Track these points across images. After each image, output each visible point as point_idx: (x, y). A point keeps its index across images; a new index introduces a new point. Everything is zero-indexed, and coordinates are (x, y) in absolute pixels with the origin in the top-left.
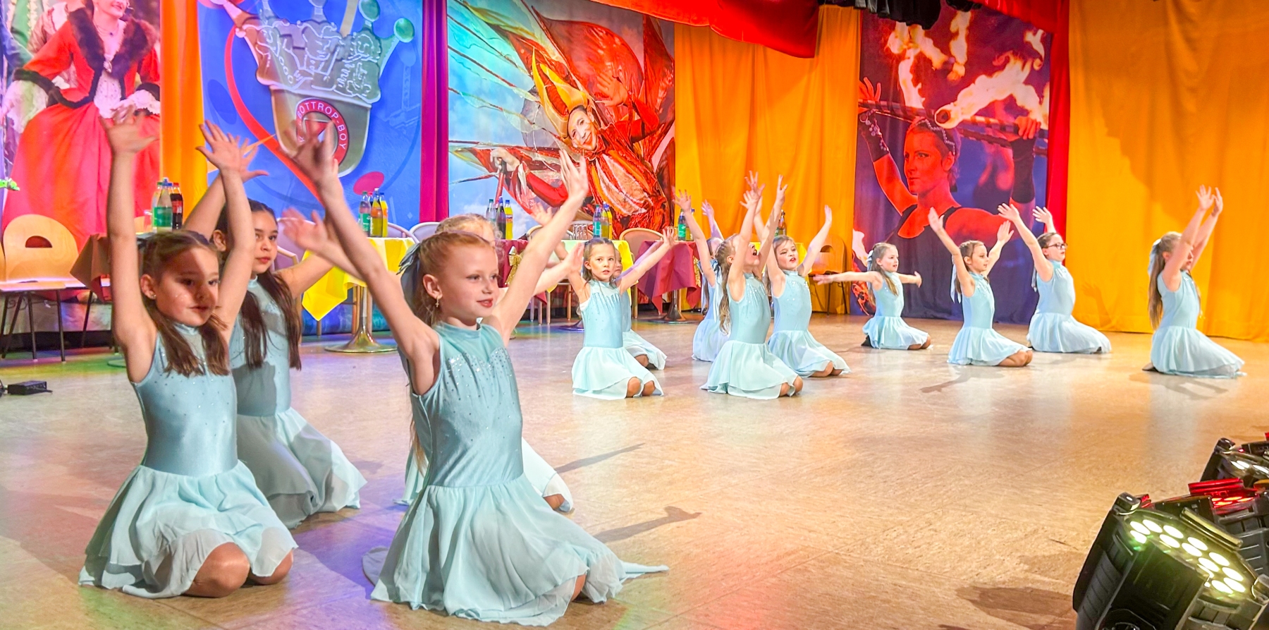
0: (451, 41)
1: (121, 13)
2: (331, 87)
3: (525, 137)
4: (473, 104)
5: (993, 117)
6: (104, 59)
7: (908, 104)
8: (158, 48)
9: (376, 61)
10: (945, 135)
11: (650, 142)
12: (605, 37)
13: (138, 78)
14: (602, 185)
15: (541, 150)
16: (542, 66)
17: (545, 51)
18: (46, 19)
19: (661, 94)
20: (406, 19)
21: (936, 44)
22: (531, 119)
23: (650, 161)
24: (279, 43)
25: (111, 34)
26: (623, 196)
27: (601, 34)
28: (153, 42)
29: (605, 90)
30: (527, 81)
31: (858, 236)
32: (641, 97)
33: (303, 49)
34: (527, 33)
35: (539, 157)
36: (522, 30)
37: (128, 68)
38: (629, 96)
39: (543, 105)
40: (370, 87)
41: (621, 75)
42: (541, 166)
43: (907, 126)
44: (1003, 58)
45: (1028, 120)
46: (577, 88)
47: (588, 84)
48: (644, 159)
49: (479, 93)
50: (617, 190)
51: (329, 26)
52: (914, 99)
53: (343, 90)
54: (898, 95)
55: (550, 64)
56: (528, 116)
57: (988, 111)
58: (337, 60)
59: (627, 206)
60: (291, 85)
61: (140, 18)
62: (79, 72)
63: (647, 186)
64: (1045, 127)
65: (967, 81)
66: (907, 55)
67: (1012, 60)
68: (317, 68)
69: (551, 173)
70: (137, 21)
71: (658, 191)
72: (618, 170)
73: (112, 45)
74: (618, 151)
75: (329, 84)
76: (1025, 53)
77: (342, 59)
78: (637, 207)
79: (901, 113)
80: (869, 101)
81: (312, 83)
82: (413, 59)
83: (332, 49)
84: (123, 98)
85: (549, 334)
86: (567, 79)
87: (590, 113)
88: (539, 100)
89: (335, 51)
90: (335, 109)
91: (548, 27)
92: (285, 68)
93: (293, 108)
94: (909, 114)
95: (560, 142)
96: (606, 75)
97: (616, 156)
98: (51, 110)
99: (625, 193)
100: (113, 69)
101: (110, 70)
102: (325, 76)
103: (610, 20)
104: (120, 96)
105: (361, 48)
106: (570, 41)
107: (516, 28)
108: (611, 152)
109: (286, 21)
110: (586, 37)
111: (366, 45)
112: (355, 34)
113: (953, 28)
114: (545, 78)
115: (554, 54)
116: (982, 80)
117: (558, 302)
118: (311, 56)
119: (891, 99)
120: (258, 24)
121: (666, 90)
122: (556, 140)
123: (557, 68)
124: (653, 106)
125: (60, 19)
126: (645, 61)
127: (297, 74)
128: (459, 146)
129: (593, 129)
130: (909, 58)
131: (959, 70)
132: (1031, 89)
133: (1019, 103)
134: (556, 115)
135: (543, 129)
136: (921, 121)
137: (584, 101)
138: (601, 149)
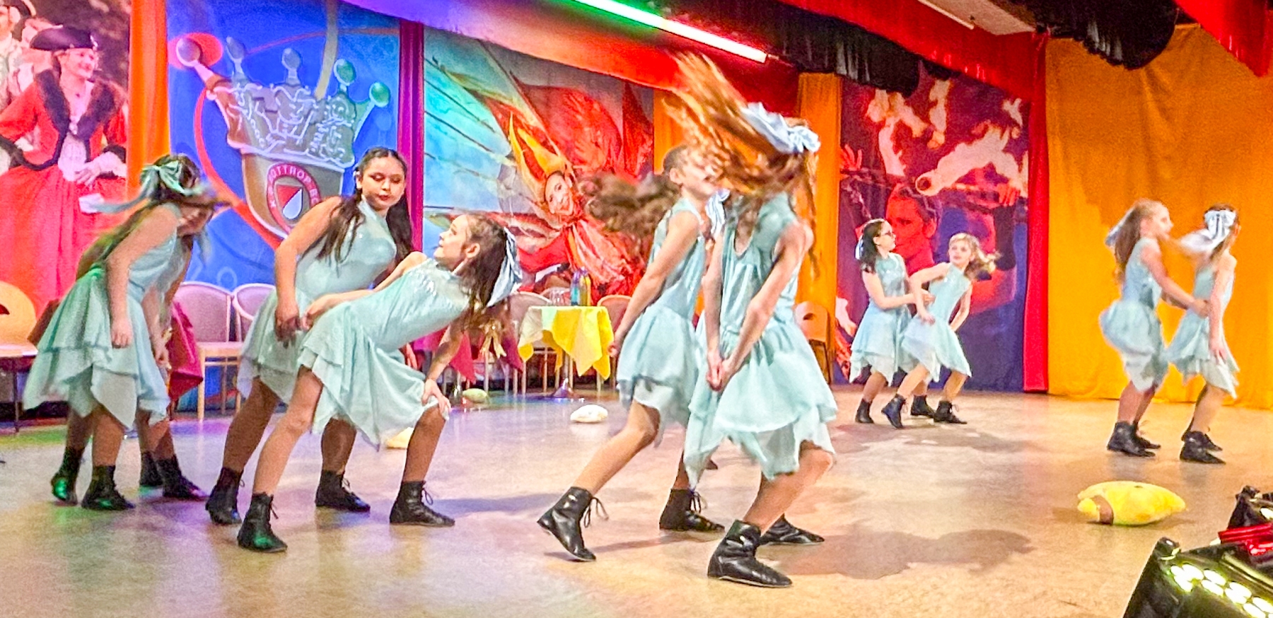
0: (427, 106)
1: (89, 75)
2: (304, 151)
3: (501, 202)
4: (448, 168)
5: (974, 184)
6: (70, 121)
7: (888, 172)
8: (125, 110)
9: (350, 125)
10: (926, 203)
12: (585, 103)
13: (104, 141)
15: (517, 215)
16: (520, 131)
17: (522, 115)
18: (11, 80)
19: (641, 160)
20: (383, 84)
21: (916, 113)
22: (507, 184)
24: (251, 105)
25: (78, 95)
26: (601, 262)
27: (580, 100)
28: (121, 104)
29: (584, 156)
30: (505, 145)
31: (842, 304)
33: (276, 112)
34: (505, 98)
35: (515, 223)
36: (500, 95)
37: (94, 130)
39: (520, 170)
40: (343, 150)
41: (600, 140)
43: (888, 193)
44: (982, 126)
45: (1008, 188)
46: (555, 153)
47: (568, 150)
49: (455, 159)
50: (595, 257)
51: (302, 90)
52: (895, 166)
53: (316, 154)
54: (879, 163)
55: (527, 128)
56: (505, 181)
57: (968, 179)
58: (310, 124)
59: (605, 273)
60: (263, 149)
61: (108, 80)
62: (44, 134)
63: (626, 253)
64: (1024, 194)
65: (947, 148)
66: (887, 123)
67: (991, 129)
68: (290, 131)
70: (104, 82)
72: (595, 236)
73: (79, 107)
75: (302, 148)
76: (1004, 122)
77: (315, 123)
78: (615, 274)
79: (882, 180)
80: (852, 169)
81: (284, 146)
82: (390, 123)
83: (306, 113)
84: (88, 160)
85: (524, 404)
86: (544, 144)
87: (568, 179)
88: (515, 164)
89: (309, 113)
90: (307, 173)
91: (526, 91)
92: (256, 131)
93: (265, 170)
94: (891, 181)
95: (536, 207)
96: (584, 140)
97: (594, 222)
98: (12, 173)
99: (603, 259)
100: (79, 131)
101: (75, 133)
102: (296, 140)
103: (588, 85)
104: (85, 159)
105: (336, 111)
106: (547, 105)
107: (494, 94)
109: (259, 84)
110: (565, 104)
111: (341, 109)
112: (329, 98)
113: (932, 97)
114: (522, 143)
115: (532, 119)
116: (961, 148)
117: (533, 372)
118: (283, 119)
119: (871, 165)
120: (230, 87)
121: (645, 156)
122: (533, 205)
123: (535, 133)
124: (632, 172)
125: (27, 80)
126: (624, 128)
127: (268, 138)
128: (434, 212)
129: (571, 195)
130: (889, 126)
131: (939, 138)
132: (1010, 157)
133: (999, 171)
134: (533, 180)
135: (520, 194)
136: (902, 188)
137: (562, 166)
138: (578, 214)
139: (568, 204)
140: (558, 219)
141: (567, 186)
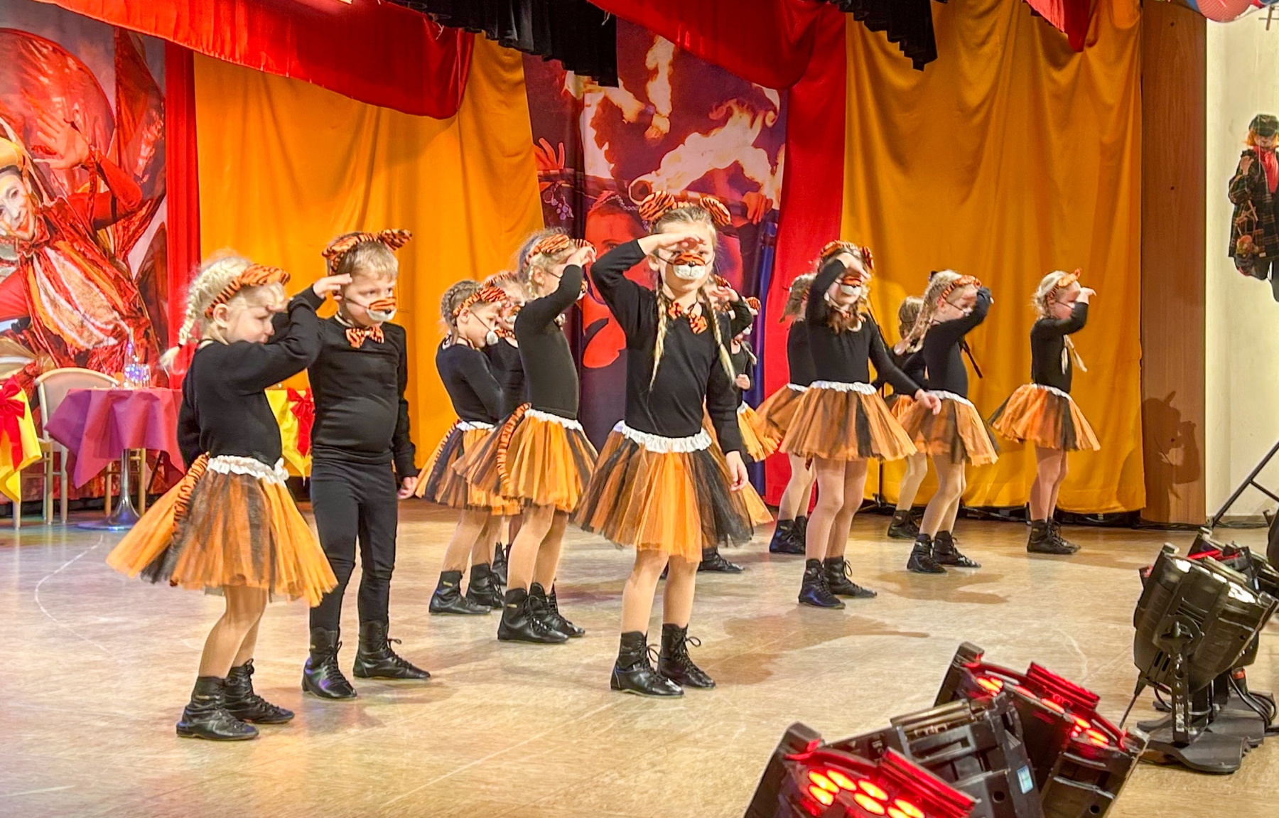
7: (589, 173)
11: (124, 228)
12: (52, 57)
14: (44, 298)
19: (145, 152)
23: (125, 259)
26: (80, 318)
27: (45, 51)
32: (111, 155)
38: (91, 155)
41: (78, 119)
44: (723, 109)
45: (758, 198)
46: (7, 137)
47: (25, 132)
48: (114, 256)
50: (69, 307)
57: (703, 185)
59: (86, 334)
63: (120, 302)
64: (776, 205)
67: (738, 112)
71: (140, 309)
72: (71, 274)
74: (72, 242)
78: (102, 336)
87: (26, 179)
94: (592, 186)
96: (53, 118)
97: (67, 250)
99: (82, 311)
103: (61, 29)
108: (60, 244)
110: (21, 56)
113: (651, 64)
116: (695, 139)
121: (153, 145)
124: (132, 170)
126: (118, 97)
129: (30, 205)
130: (589, 106)
131: (661, 124)
132: (762, 154)
133: (748, 173)
136: (609, 197)
137: (18, 158)
138: (42, 238)
139: (28, 221)
140: (11, 246)
141: (24, 193)
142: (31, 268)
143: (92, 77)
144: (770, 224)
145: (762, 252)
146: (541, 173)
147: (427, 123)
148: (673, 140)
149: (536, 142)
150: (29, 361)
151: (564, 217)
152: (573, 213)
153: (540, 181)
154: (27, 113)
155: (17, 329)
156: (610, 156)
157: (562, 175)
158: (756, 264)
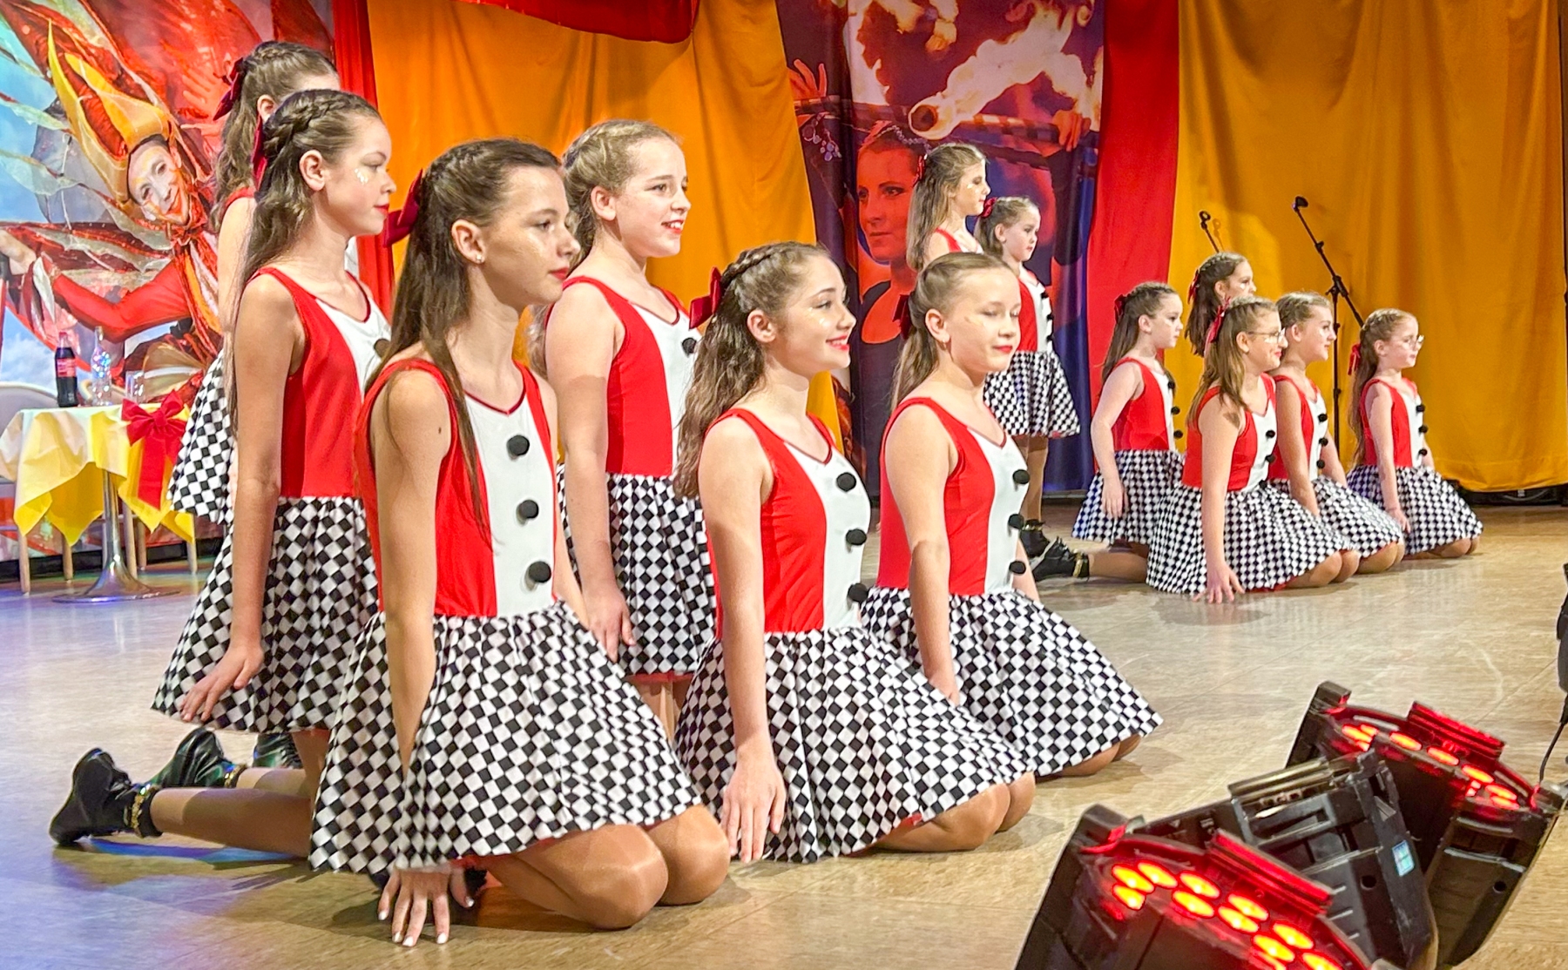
3: (44, 203)
7: (861, 99)
14: (206, 294)
15: (79, 228)
16: (71, 58)
22: (55, 167)
29: (200, 103)
35: (79, 244)
39: (78, 136)
42: (80, 260)
45: (1071, 117)
46: (147, 100)
47: (169, 92)
55: (86, 53)
56: (47, 161)
64: (1095, 123)
69: (104, 275)
86: (120, 83)
87: (174, 150)
88: (66, 126)
95: (116, 210)
96: (200, 73)
114: (78, 83)
122: (109, 207)
123: (101, 62)
129: (181, 180)
130: (855, 14)
131: (946, 32)
132: (1075, 61)
133: (1058, 87)
134: (105, 155)
135: (81, 185)
136: (885, 128)
137: (163, 125)
138: (198, 220)
139: (180, 199)
140: (162, 232)
141: (173, 168)
142: (188, 259)
143: (243, 19)
144: (1089, 150)
145: (1080, 186)
146: (799, 103)
147: (656, 50)
148: (961, 50)
149: (791, 65)
150: (194, 371)
151: (829, 158)
152: (840, 151)
153: (798, 114)
154: (170, 69)
155: (177, 334)
156: (883, 76)
157: (824, 106)
158: (1072, 203)
